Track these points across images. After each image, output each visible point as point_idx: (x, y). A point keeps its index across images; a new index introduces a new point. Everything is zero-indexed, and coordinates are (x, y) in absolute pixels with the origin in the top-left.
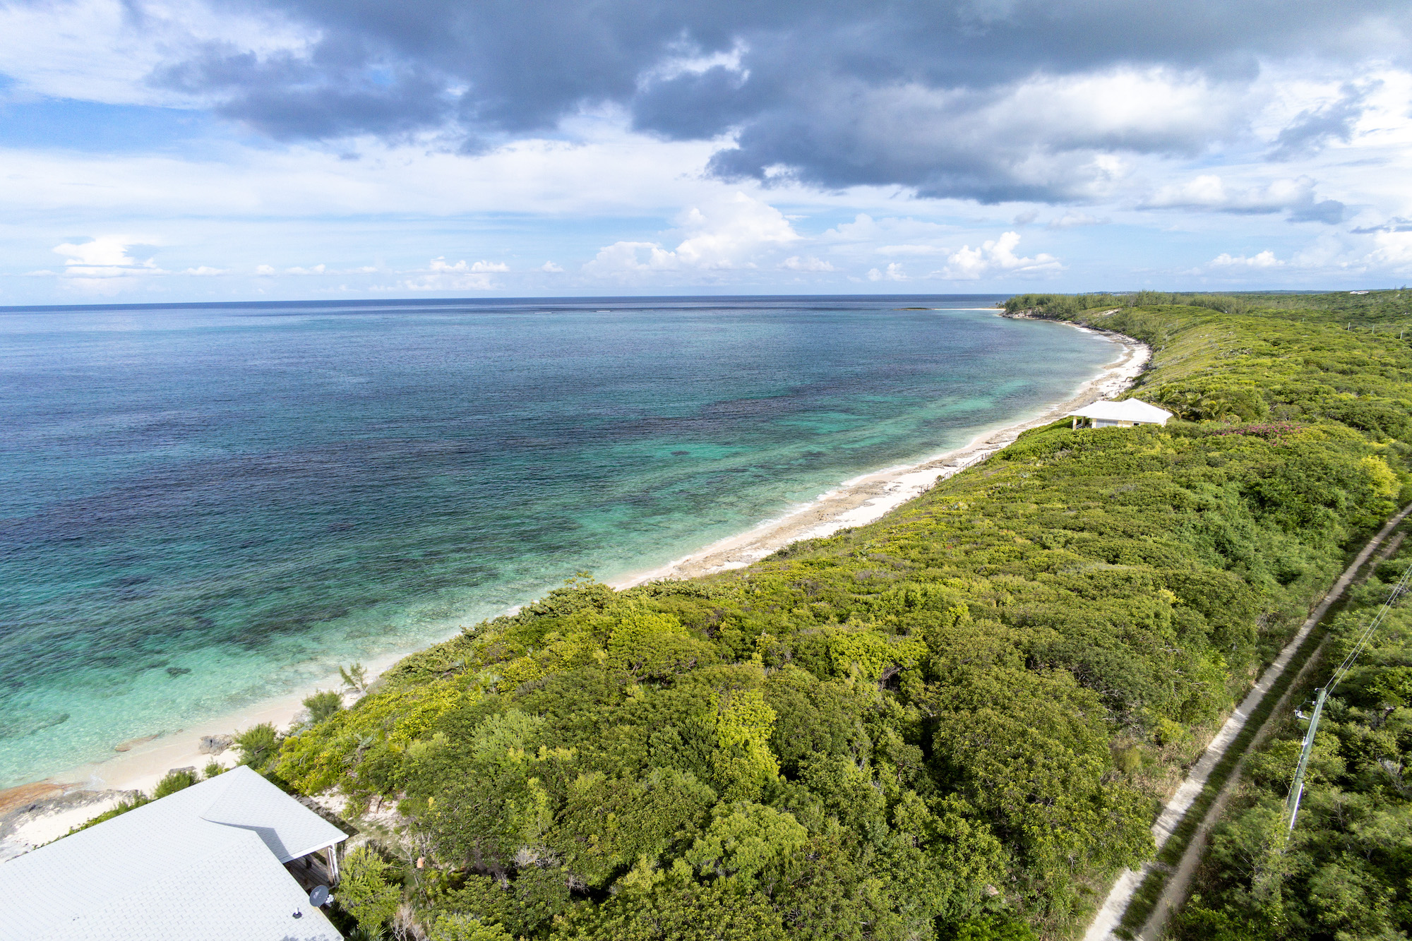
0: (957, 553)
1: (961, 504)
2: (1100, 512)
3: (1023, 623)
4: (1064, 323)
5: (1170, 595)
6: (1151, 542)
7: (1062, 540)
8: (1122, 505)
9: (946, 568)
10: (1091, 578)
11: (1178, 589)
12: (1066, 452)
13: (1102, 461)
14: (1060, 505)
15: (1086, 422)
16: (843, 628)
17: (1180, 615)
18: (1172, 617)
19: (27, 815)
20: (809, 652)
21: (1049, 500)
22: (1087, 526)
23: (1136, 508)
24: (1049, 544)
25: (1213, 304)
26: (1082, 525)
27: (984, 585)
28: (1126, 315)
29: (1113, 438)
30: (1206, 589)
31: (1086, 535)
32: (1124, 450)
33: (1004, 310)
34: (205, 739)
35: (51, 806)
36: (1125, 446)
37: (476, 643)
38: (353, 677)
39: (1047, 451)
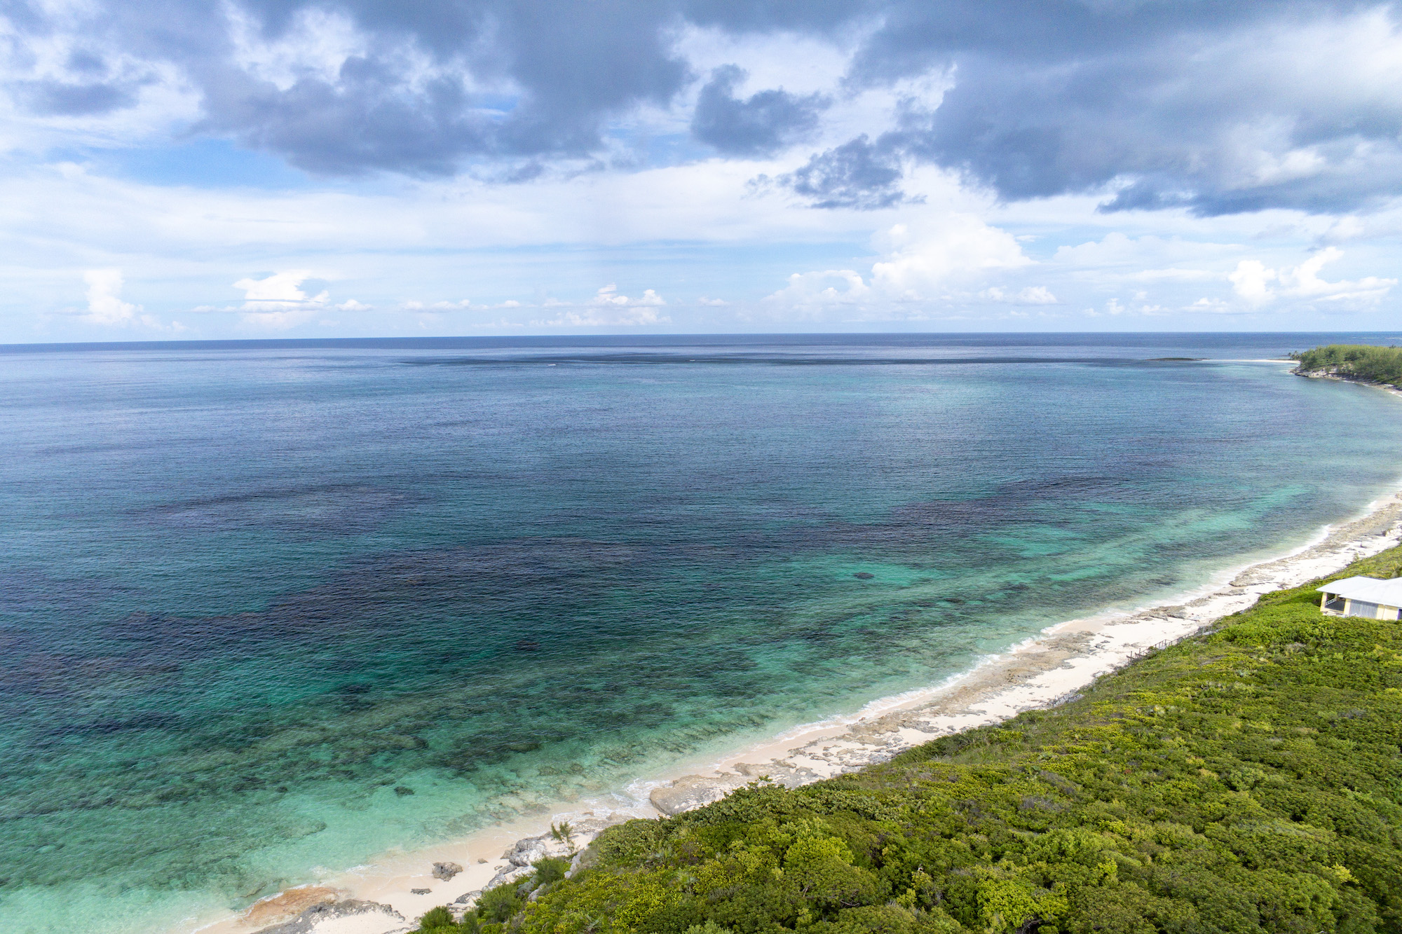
0: (1132, 784)
1: (1157, 708)
2: (1309, 744)
3: (1166, 891)
5: (1344, 873)
6: (1351, 797)
7: (1251, 780)
8: (1340, 737)
9: (1115, 803)
10: (1263, 840)
11: (1356, 868)
12: (1298, 644)
13: (1336, 666)
14: (1267, 727)
15: (1337, 603)
16: (994, 870)
17: (1345, 900)
18: (1335, 901)
19: (317, 915)
20: (957, 895)
21: (1258, 717)
22: (1286, 764)
23: (1354, 744)
24: (1235, 784)
26: (1281, 761)
27: (1146, 832)
29: (1360, 635)
30: (1387, 874)
31: (1279, 778)
32: (1369, 654)
34: (437, 865)
35: (333, 910)
36: (1372, 649)
37: (673, 837)
38: (562, 833)
39: (1278, 640)
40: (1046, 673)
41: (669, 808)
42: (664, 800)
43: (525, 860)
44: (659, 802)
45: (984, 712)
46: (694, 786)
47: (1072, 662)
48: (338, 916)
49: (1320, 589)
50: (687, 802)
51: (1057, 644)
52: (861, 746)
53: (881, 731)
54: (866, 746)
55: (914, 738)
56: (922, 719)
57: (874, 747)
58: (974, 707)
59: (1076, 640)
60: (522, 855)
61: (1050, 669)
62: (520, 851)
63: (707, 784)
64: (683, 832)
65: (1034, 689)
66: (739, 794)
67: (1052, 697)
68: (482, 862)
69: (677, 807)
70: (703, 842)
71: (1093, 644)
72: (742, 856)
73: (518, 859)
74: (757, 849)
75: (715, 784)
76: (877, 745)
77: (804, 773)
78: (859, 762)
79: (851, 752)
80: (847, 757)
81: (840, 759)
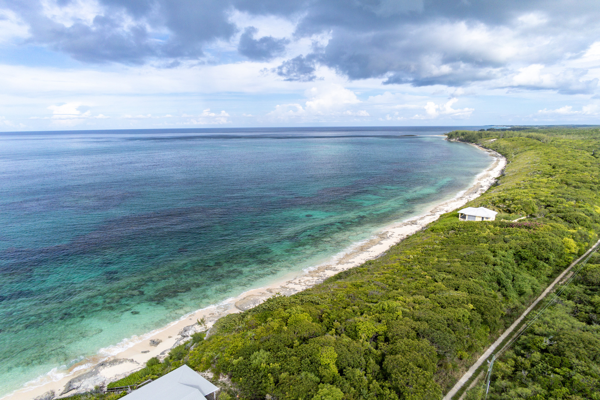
0: (404, 283)
1: (411, 256)
2: (458, 264)
3: (418, 319)
4: (472, 144)
5: (471, 306)
6: (472, 281)
7: (442, 278)
8: (467, 261)
9: (399, 290)
10: (447, 298)
11: (475, 304)
12: (453, 231)
13: (465, 237)
14: (445, 260)
15: (464, 216)
16: (361, 319)
17: (472, 315)
18: (469, 316)
19: (101, 367)
20: (350, 329)
21: (442, 256)
22: (452, 272)
23: (472, 263)
24: (437, 280)
25: (537, 137)
26: (450, 271)
27: (410, 299)
28: (498, 144)
29: (471, 226)
30: (483, 305)
31: (450, 276)
32: (474, 233)
33: (447, 137)
34: (151, 341)
35: (108, 364)
36: (475, 231)
37: (245, 319)
38: (201, 322)
39: (447, 230)
40: (374, 246)
41: (243, 308)
42: (241, 305)
43: (187, 334)
44: (239, 306)
45: (354, 262)
46: (252, 299)
47: (382, 242)
48: (110, 366)
49: (458, 212)
50: (249, 305)
52: (312, 278)
53: (319, 272)
54: (314, 278)
55: (330, 274)
56: (333, 267)
57: (316, 278)
58: (350, 261)
59: (383, 234)
60: (186, 333)
61: (375, 245)
62: (185, 331)
63: (257, 298)
64: (249, 317)
65: (370, 253)
66: (269, 300)
67: (376, 255)
68: (170, 337)
69: (246, 307)
70: (257, 320)
71: (388, 235)
72: (272, 323)
73: (184, 334)
74: (277, 320)
75: (259, 297)
76: (318, 277)
77: (292, 290)
78: (312, 284)
79: (309, 281)
80: (307, 283)
81: (305, 283)
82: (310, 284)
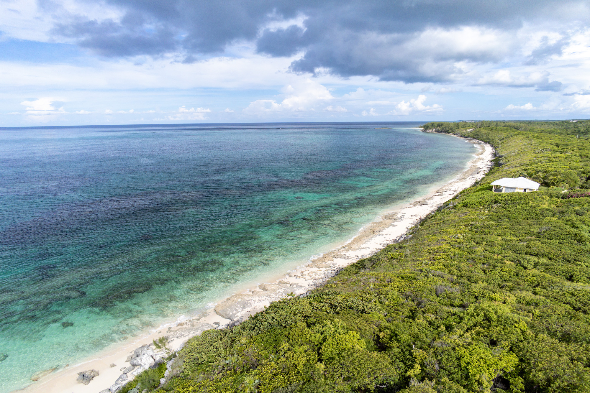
4: (450, 134)
33: (423, 129)
34: (80, 374)
41: (226, 315)
42: (223, 310)
43: (140, 362)
44: (220, 312)
45: (369, 248)
46: (239, 300)
47: (395, 224)
50: (236, 310)
51: (385, 218)
52: (318, 269)
53: (326, 261)
54: (321, 269)
56: (342, 253)
57: (324, 269)
58: (363, 246)
59: (392, 216)
60: (138, 358)
61: (387, 228)
62: (137, 356)
63: (246, 298)
64: (243, 340)
65: (385, 236)
66: (276, 307)
67: (394, 239)
68: (112, 366)
69: (231, 313)
70: (259, 347)
71: (398, 216)
73: (135, 362)
75: (250, 298)
76: (326, 267)
77: (295, 286)
78: (320, 277)
79: (315, 272)
80: (313, 275)
81: (310, 276)
82: (317, 277)
